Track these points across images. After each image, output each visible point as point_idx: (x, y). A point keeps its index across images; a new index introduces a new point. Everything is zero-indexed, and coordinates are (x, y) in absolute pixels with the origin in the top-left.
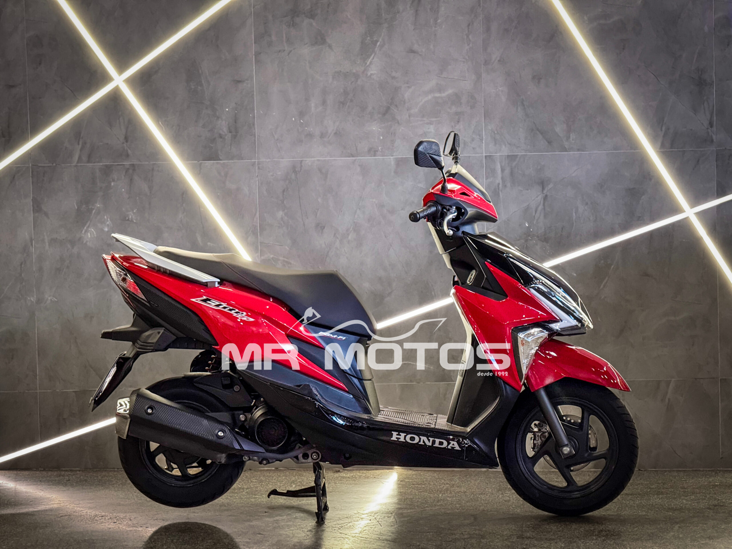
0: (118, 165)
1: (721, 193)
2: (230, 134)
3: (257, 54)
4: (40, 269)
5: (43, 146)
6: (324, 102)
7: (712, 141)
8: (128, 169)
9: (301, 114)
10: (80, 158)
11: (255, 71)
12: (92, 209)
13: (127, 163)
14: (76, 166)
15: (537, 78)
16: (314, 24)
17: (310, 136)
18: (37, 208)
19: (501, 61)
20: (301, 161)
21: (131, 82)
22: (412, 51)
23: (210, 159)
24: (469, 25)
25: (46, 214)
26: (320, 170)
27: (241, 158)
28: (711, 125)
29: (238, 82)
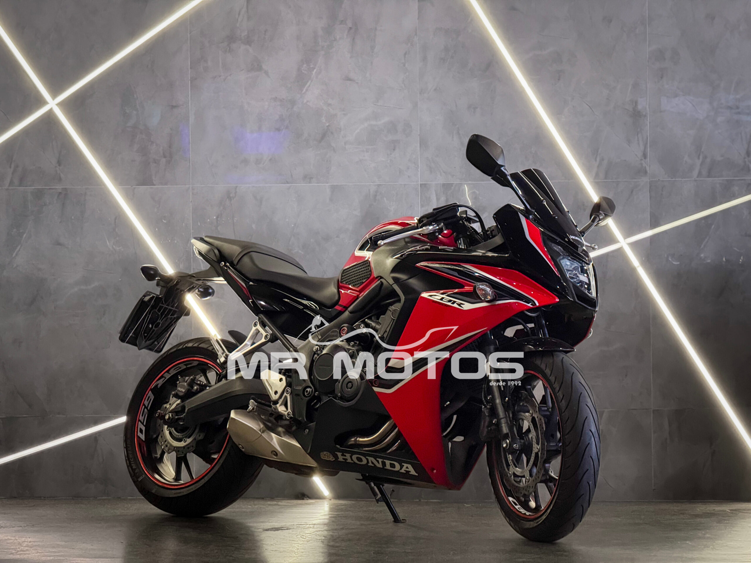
0: (50, 189)
1: (655, 224)
2: (164, 160)
3: (193, 80)
6: (260, 128)
7: (646, 172)
8: (60, 193)
9: (236, 141)
10: (11, 181)
11: (191, 96)
12: (22, 234)
13: (59, 187)
14: (7, 189)
15: (472, 108)
16: (250, 50)
17: (245, 162)
19: (437, 90)
20: (237, 187)
21: (65, 105)
22: (349, 79)
23: (144, 183)
24: (405, 54)
26: (255, 197)
27: (176, 184)
28: (645, 156)
29: (173, 107)
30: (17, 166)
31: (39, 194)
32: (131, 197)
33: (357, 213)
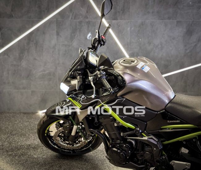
0: (84, 21)
2: (121, 12)
4: (59, 54)
5: (59, 13)
8: (87, 22)
9: (146, 5)
10: (72, 18)
12: (75, 35)
13: (87, 20)
14: (70, 21)
17: (149, 12)
18: (58, 34)
20: (145, 21)
23: (114, 19)
25: (61, 36)
26: (151, 24)
27: (125, 20)
30: (73, 13)
33: (185, 30)
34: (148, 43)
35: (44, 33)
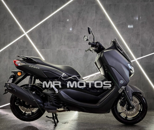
0: (25, 50)
1: (142, 56)
2: (47, 44)
3: (52, 29)
5: (11, 46)
6: (65, 38)
7: (140, 46)
8: (27, 51)
9: (61, 40)
10: (18, 48)
11: (52, 32)
13: (27, 49)
14: (17, 50)
15: (106, 34)
16: (63, 23)
17: (62, 44)
18: (9, 58)
19: (99, 31)
20: (60, 49)
21: (28, 34)
22: (82, 29)
23: (43, 49)
24: (93, 24)
25: (11, 59)
26: (64, 51)
27: (49, 49)
28: (140, 43)
29: (48, 34)
30: (19, 45)
31: (23, 51)
32: (40, 51)
33: (83, 54)
34: (63, 62)
35: (1, 57)
